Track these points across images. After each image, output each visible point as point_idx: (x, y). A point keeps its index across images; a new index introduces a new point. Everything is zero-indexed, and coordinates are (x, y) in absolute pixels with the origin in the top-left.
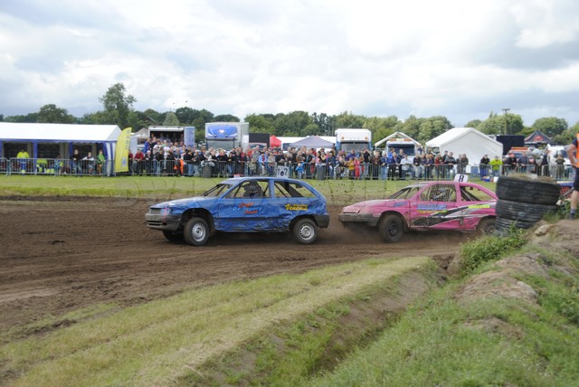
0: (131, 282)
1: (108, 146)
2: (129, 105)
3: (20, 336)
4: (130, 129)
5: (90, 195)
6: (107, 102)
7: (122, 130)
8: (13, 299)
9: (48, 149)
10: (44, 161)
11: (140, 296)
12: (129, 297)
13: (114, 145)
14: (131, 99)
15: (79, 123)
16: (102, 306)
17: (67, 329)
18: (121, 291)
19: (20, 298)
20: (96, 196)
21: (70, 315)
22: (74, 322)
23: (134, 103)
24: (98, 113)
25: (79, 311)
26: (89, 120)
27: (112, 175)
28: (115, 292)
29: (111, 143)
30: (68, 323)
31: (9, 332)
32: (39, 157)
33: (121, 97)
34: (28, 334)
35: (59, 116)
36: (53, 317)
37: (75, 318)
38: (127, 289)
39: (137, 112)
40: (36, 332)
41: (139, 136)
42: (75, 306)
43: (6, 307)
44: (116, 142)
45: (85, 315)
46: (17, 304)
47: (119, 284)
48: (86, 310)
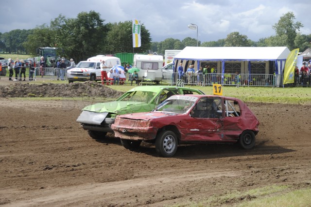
0: (298, 171)
1: (279, 63)
2: (297, 31)
3: (216, 204)
4: (298, 49)
5: (263, 102)
6: (278, 28)
7: (291, 50)
8: (209, 177)
9: (233, 66)
10: (229, 75)
11: (306, 181)
12: (297, 182)
13: (283, 62)
14: (299, 25)
15: (256, 46)
16: (276, 187)
17: (249, 202)
18: (290, 176)
19: (214, 176)
20: (268, 102)
21: (251, 192)
22: (255, 197)
23: (301, 28)
24: (271, 37)
25: (258, 190)
26: (263, 43)
27: (281, 86)
28: (285, 177)
29: (281, 61)
30: (250, 198)
31: (208, 201)
32: (225, 72)
33: (291, 24)
34: (221, 203)
35: (241, 40)
36: (239, 193)
37: (255, 194)
38: (295, 175)
39: (303, 36)
40: (227, 202)
41: (305, 55)
42: (254, 186)
43: (205, 182)
44: (285, 60)
45: (262, 193)
46: (212, 181)
47: (288, 171)
48: (263, 189)
